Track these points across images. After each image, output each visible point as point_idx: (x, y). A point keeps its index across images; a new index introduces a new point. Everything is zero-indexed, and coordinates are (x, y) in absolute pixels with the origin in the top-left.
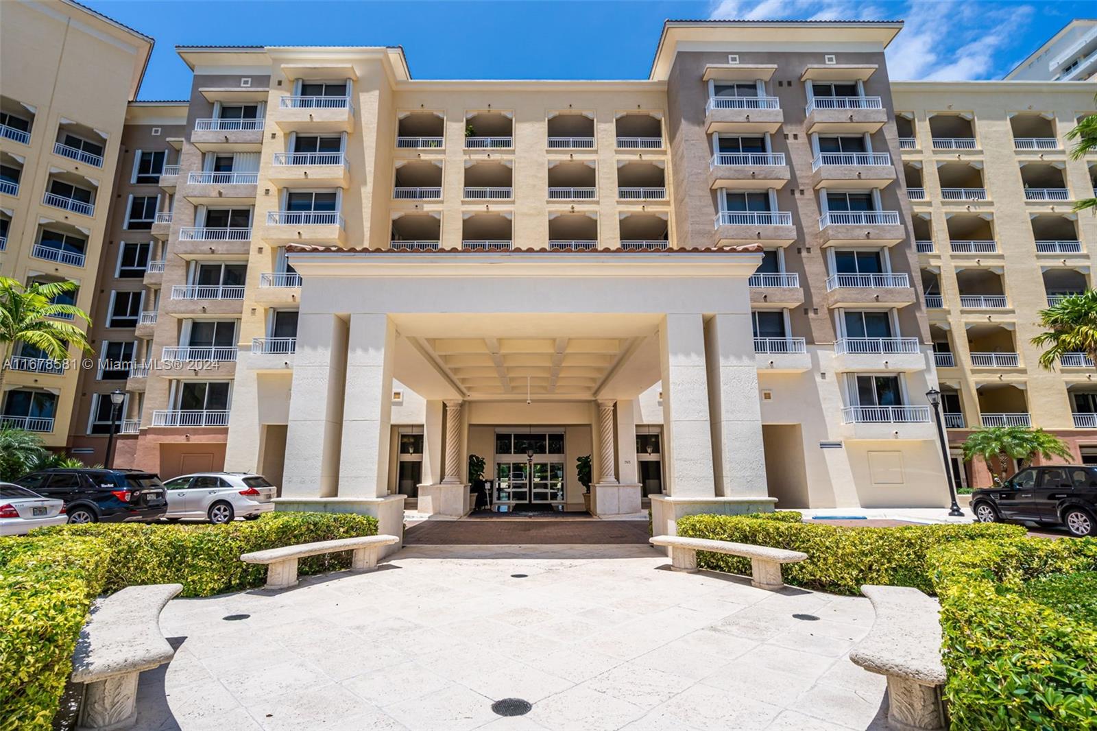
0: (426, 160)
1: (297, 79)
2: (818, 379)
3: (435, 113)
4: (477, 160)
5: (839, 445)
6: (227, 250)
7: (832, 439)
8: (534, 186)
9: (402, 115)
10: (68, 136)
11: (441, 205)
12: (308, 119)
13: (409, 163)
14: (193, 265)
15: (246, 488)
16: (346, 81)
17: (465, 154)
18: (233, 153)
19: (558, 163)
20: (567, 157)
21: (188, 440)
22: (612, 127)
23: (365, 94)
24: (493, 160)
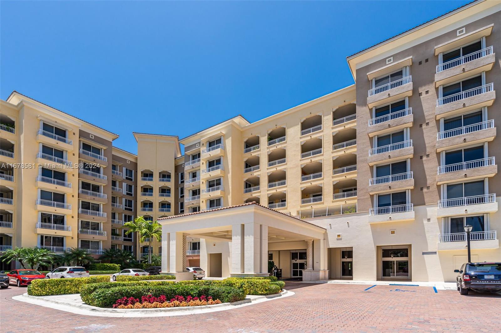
0: (254, 156)
1: (207, 142)
2: (425, 222)
3: (256, 135)
4: (272, 150)
5: (435, 253)
6: (196, 203)
7: (430, 250)
8: (295, 155)
9: (245, 140)
10: (163, 175)
11: (260, 172)
12: (209, 156)
13: (249, 158)
14: (190, 208)
15: (193, 271)
16: (221, 137)
17: (267, 149)
18: (196, 171)
19: (305, 142)
20: (309, 138)
21: (193, 258)
22: (331, 117)
23: (227, 140)
24: (278, 148)
